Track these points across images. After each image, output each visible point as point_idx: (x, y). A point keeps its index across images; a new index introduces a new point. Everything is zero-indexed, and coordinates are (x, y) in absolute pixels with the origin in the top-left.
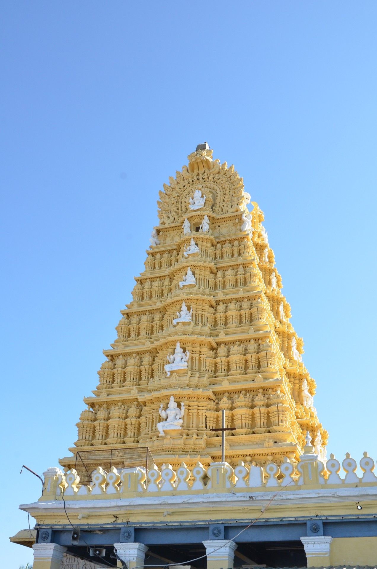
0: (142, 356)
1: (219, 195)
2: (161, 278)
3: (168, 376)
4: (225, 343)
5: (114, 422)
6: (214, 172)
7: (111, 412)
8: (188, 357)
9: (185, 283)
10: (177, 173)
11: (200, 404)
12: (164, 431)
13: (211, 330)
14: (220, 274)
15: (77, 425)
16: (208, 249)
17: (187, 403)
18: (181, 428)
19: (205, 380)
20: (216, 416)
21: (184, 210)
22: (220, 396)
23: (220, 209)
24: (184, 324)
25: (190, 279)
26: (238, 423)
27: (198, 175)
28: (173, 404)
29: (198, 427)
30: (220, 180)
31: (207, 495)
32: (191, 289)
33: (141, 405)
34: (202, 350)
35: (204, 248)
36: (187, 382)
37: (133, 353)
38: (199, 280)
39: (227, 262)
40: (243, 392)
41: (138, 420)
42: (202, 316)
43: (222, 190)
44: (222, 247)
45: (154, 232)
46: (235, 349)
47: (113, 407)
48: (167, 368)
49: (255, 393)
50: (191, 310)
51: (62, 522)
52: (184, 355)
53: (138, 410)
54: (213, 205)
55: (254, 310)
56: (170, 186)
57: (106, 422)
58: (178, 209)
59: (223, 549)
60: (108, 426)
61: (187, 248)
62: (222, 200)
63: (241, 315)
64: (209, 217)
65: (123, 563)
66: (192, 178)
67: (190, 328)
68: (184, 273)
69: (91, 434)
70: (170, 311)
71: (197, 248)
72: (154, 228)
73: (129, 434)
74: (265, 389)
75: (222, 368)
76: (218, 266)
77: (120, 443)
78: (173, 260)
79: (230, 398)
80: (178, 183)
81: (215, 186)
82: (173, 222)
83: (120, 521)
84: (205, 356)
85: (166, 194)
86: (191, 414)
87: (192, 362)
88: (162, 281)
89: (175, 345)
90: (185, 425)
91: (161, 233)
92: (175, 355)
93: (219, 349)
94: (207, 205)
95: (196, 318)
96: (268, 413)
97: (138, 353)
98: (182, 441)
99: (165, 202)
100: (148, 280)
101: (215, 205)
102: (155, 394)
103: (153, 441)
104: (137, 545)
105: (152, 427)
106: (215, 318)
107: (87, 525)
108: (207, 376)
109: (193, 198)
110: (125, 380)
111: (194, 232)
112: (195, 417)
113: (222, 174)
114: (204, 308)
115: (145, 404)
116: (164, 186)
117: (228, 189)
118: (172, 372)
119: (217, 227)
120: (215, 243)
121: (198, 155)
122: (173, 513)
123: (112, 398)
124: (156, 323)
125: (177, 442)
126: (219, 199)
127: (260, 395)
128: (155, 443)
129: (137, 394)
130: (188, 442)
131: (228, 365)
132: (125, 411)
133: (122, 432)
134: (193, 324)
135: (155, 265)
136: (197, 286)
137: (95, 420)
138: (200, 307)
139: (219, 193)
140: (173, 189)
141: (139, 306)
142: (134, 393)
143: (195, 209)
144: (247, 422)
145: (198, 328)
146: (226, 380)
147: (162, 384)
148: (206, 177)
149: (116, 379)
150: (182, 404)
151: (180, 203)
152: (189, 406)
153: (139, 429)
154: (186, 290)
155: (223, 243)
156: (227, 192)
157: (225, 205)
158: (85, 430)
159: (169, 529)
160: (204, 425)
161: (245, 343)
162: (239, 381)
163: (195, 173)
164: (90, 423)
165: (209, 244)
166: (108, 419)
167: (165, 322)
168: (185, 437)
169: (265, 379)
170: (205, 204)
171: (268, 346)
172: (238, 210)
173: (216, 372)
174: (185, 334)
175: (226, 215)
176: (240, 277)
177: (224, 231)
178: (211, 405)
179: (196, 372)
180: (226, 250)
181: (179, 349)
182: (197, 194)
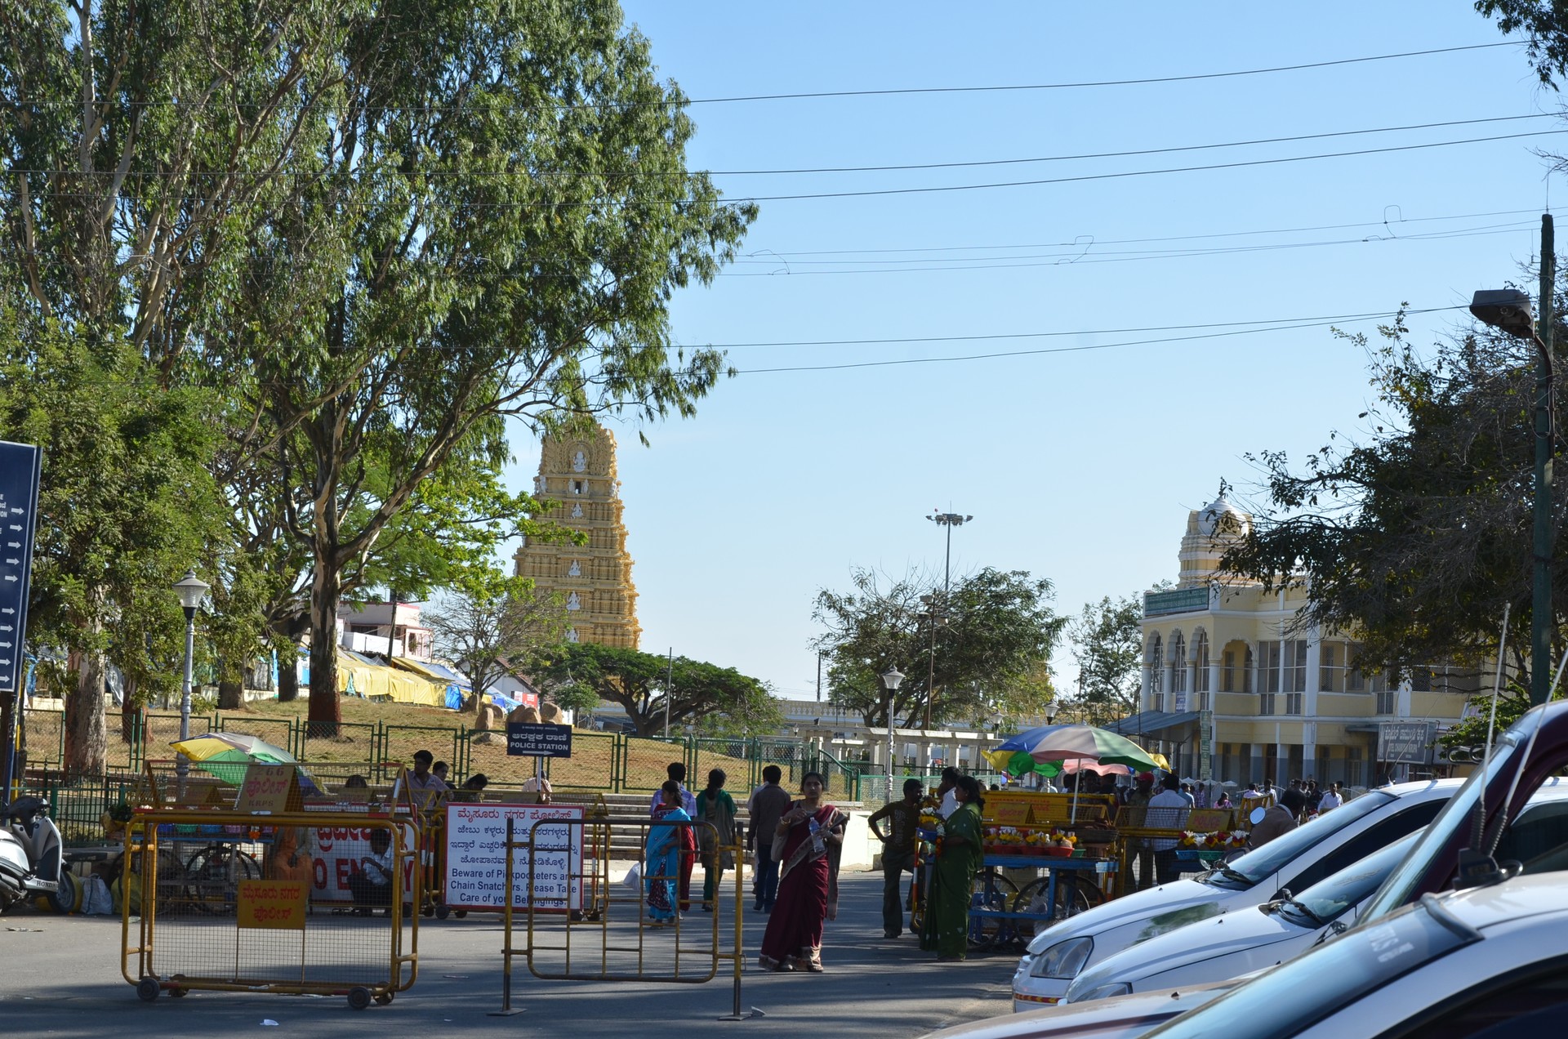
1: (594, 454)
4: (600, 590)
13: (591, 581)
14: (595, 531)
23: (596, 469)
24: (576, 577)
34: (586, 595)
35: (585, 510)
39: (599, 524)
43: (596, 449)
44: (596, 507)
46: (606, 596)
58: (561, 459)
61: (573, 507)
62: (596, 460)
63: (609, 570)
64: (588, 480)
67: (580, 581)
71: (581, 510)
75: (597, 607)
81: (591, 443)
82: (558, 473)
84: (588, 599)
91: (549, 481)
93: (596, 594)
95: (582, 570)
97: (543, 588)
101: (591, 463)
106: (592, 569)
109: (576, 459)
120: (591, 503)
124: (553, 567)
126: (594, 457)
127: (619, 628)
131: (601, 606)
134: (581, 577)
139: (594, 451)
143: (578, 471)
145: (584, 580)
150: (578, 632)
155: (597, 504)
156: (601, 453)
157: (599, 466)
162: (607, 617)
165: (588, 505)
169: (622, 618)
171: (625, 597)
172: (608, 473)
173: (593, 608)
174: (576, 584)
175: (600, 478)
176: (609, 539)
177: (596, 488)
178: (592, 631)
179: (583, 609)
180: (600, 512)
181: (574, 595)
182: (580, 455)
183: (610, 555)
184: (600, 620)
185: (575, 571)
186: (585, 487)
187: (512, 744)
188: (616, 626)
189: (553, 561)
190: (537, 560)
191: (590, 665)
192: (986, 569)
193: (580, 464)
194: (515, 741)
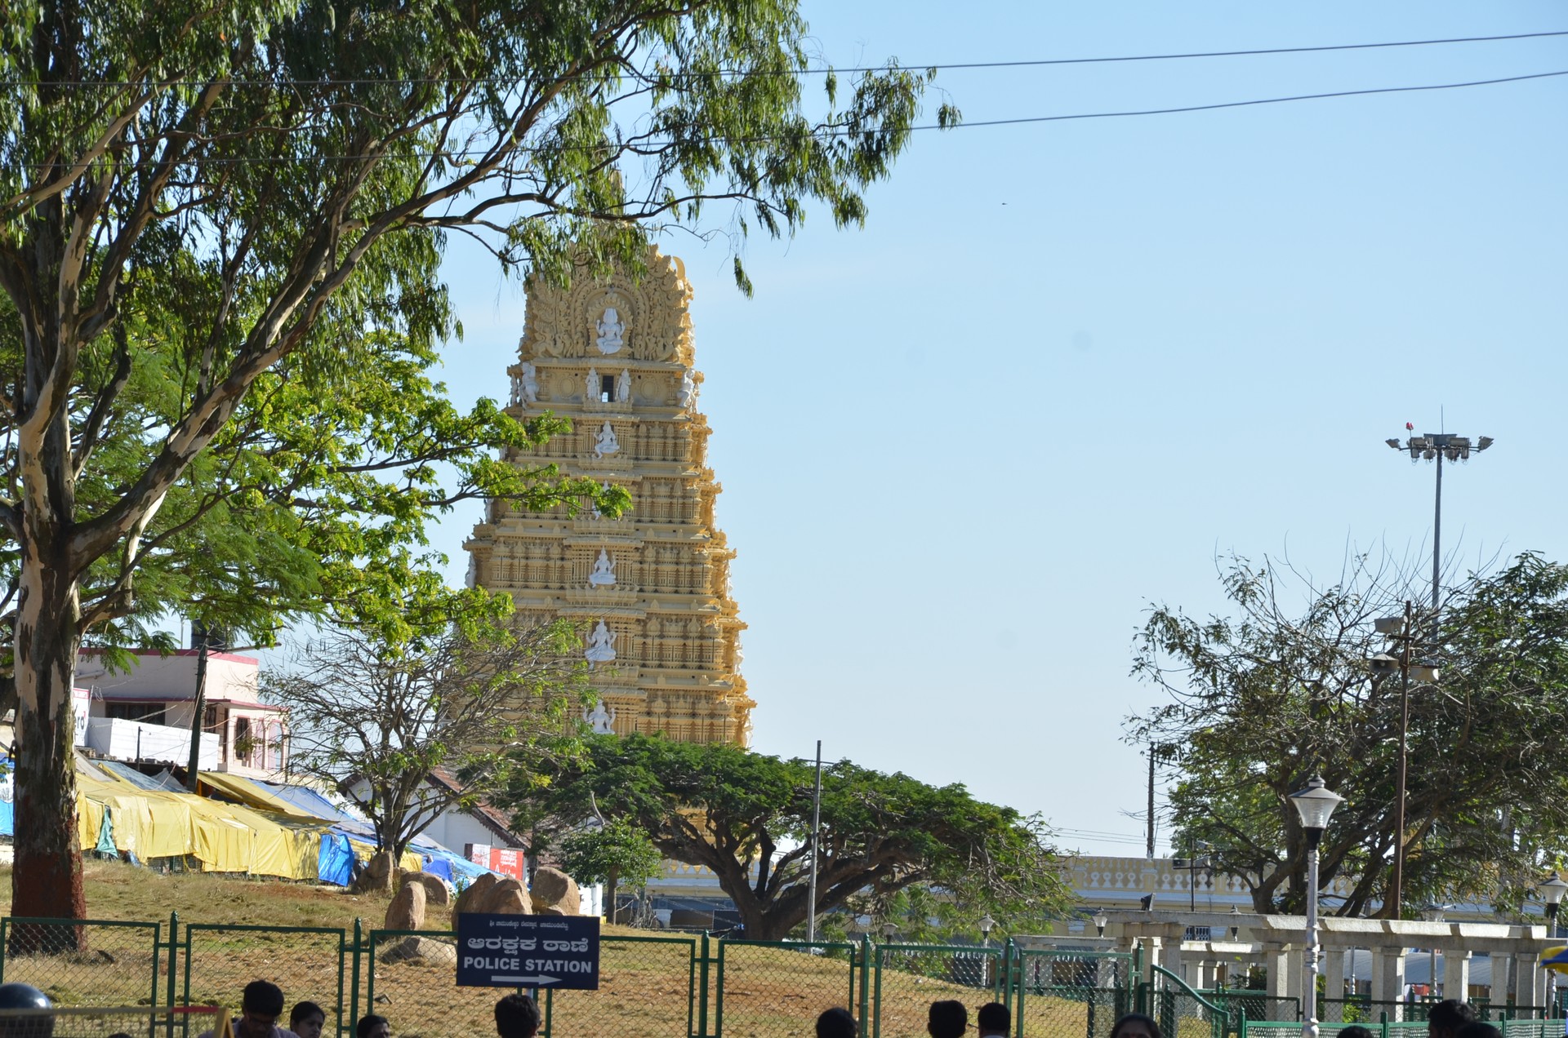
0: (540, 614)
1: (641, 311)
3: (591, 666)
4: (658, 615)
8: (613, 639)
11: (630, 708)
13: (637, 592)
14: (647, 487)
16: (628, 436)
22: (653, 695)
26: (674, 734)
28: (600, 708)
30: (645, 279)
32: (612, 524)
36: (616, 678)
37: (526, 610)
39: (656, 467)
40: (683, 694)
42: (625, 568)
43: (646, 302)
46: (673, 629)
48: (590, 655)
49: (696, 694)
50: (613, 561)
52: (608, 636)
58: (570, 324)
62: (647, 326)
63: (678, 573)
67: (615, 596)
71: (614, 437)
74: (708, 692)
75: (653, 652)
76: (645, 474)
79: (667, 700)
81: (635, 289)
82: (563, 355)
84: (632, 635)
89: (596, 620)
92: (597, 635)
93: (650, 625)
94: (625, 340)
97: (532, 611)
109: (602, 323)
111: (606, 402)
113: (649, 267)
114: (627, 554)
117: (658, 305)
118: (596, 663)
126: (642, 319)
127: (703, 701)
131: (662, 650)
136: (620, 518)
138: (623, 553)
139: (642, 307)
143: (608, 353)
145: (625, 595)
146: (659, 673)
150: (613, 710)
157: (654, 340)
161: (685, 620)
162: (676, 677)
165: (630, 428)
169: (712, 679)
170: (622, 339)
172: (673, 356)
173: (644, 657)
174: (607, 605)
175: (656, 366)
176: (677, 502)
177: (648, 390)
178: (643, 708)
179: (622, 660)
180: (656, 442)
181: (602, 628)
182: (611, 316)
183: (680, 538)
184: (662, 684)
186: (624, 387)
187: (468, 961)
188: (697, 697)
189: (555, 551)
190: (519, 550)
191: (640, 782)
192: (1524, 557)
193: (610, 337)
194: (475, 953)
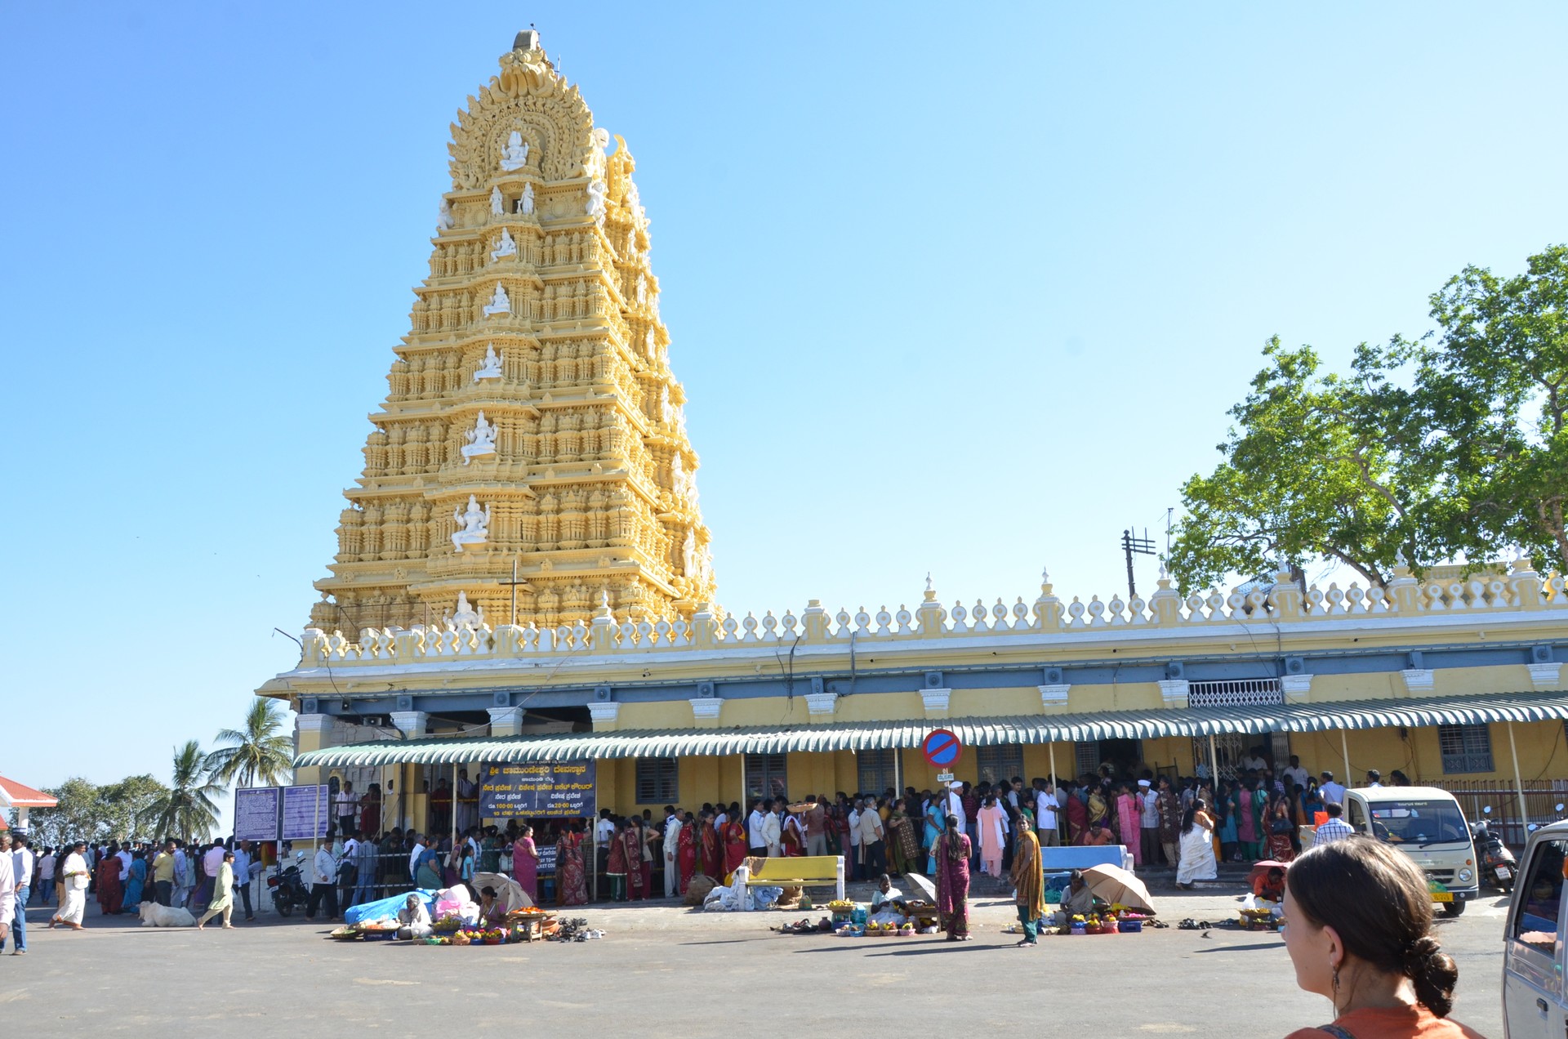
0: (429, 424)
1: (551, 140)
2: (456, 292)
3: (466, 464)
4: (552, 410)
5: (390, 528)
6: (545, 95)
7: (386, 512)
8: (496, 434)
9: (494, 310)
10: (482, 88)
11: (513, 505)
12: (462, 545)
13: (531, 388)
14: (549, 290)
15: (336, 531)
16: (531, 245)
17: (495, 504)
18: (485, 541)
19: (521, 469)
20: (535, 521)
21: (493, 164)
22: (542, 492)
23: (553, 168)
24: (490, 380)
25: (501, 303)
26: (566, 532)
27: (517, 96)
28: (473, 506)
29: (510, 537)
30: (555, 110)
31: (491, 661)
32: (503, 321)
33: (429, 505)
34: (517, 422)
35: (524, 244)
36: (495, 473)
37: (415, 420)
38: (514, 303)
39: (559, 272)
40: (575, 487)
41: (425, 524)
42: (519, 366)
43: (557, 131)
44: (554, 241)
45: (444, 204)
46: (566, 421)
47: (388, 506)
48: (466, 451)
49: (591, 488)
50: (502, 357)
51: (328, 691)
52: (489, 430)
53: (425, 510)
54: (542, 160)
55: (596, 359)
56: (469, 115)
57: (379, 527)
58: (483, 160)
59: (508, 716)
60: (382, 533)
61: (495, 243)
62: (556, 150)
63: (577, 366)
64: (534, 185)
65: (401, 732)
66: (506, 101)
68: (490, 290)
69: (358, 544)
70: (470, 354)
71: (513, 244)
72: (443, 196)
73: (414, 545)
74: (604, 483)
75: (546, 449)
76: (546, 277)
77: (401, 559)
78: (476, 261)
79: (557, 496)
80: (482, 108)
81: (545, 121)
82: (475, 187)
83: (395, 689)
84: (522, 431)
85: (463, 130)
86: (500, 519)
87: (503, 440)
88: (459, 297)
89: (477, 414)
90: (492, 535)
91: (455, 206)
92: (477, 431)
93: (543, 420)
94: (531, 161)
95: (510, 369)
96: (608, 519)
97: (422, 421)
98: (487, 559)
99: (462, 146)
100: (435, 294)
101: (546, 159)
102: (448, 491)
103: (447, 559)
104: (415, 714)
105: (446, 537)
106: (540, 369)
107: (358, 693)
108: (524, 462)
109: (507, 147)
110: (404, 463)
111: (508, 215)
112: (506, 523)
113: (558, 99)
114: (521, 352)
115: (434, 502)
116: (460, 113)
117: (567, 131)
118: (472, 458)
119: (548, 201)
120: (542, 233)
121: (516, 62)
122: (454, 681)
123: (385, 491)
124: (450, 373)
125: (480, 560)
126: (552, 147)
127: (597, 493)
128: (450, 562)
129: (422, 487)
130: (495, 560)
131: (556, 445)
132: (406, 512)
133: (404, 542)
134: (503, 381)
135: (446, 266)
136: (512, 316)
137: (363, 524)
138: (516, 351)
139: (552, 136)
140: (474, 119)
141: (422, 341)
142: (418, 484)
143: (510, 170)
144: (578, 530)
145: (511, 389)
146: (550, 469)
147: (458, 476)
148: (530, 102)
149: (390, 460)
150: (487, 506)
151: (486, 149)
152: (498, 508)
153: (428, 537)
154: (494, 323)
155: (555, 235)
156: (565, 137)
157: (562, 162)
158: (348, 540)
159: (450, 697)
160: (519, 535)
161: (582, 411)
162: (570, 471)
163: (512, 93)
164: (355, 528)
165: (533, 237)
166: (382, 522)
167: (462, 371)
168: (491, 553)
169: (606, 468)
170: (527, 158)
171: (612, 419)
172: (581, 172)
173: (538, 453)
174: (491, 397)
175: (562, 182)
176: (580, 300)
177: (559, 209)
178: (529, 506)
179: (509, 456)
180: (562, 249)
182: (515, 139)
185: (491, 368)
188: (591, 490)
189: (451, 361)
190: (416, 364)
193: (515, 153)
